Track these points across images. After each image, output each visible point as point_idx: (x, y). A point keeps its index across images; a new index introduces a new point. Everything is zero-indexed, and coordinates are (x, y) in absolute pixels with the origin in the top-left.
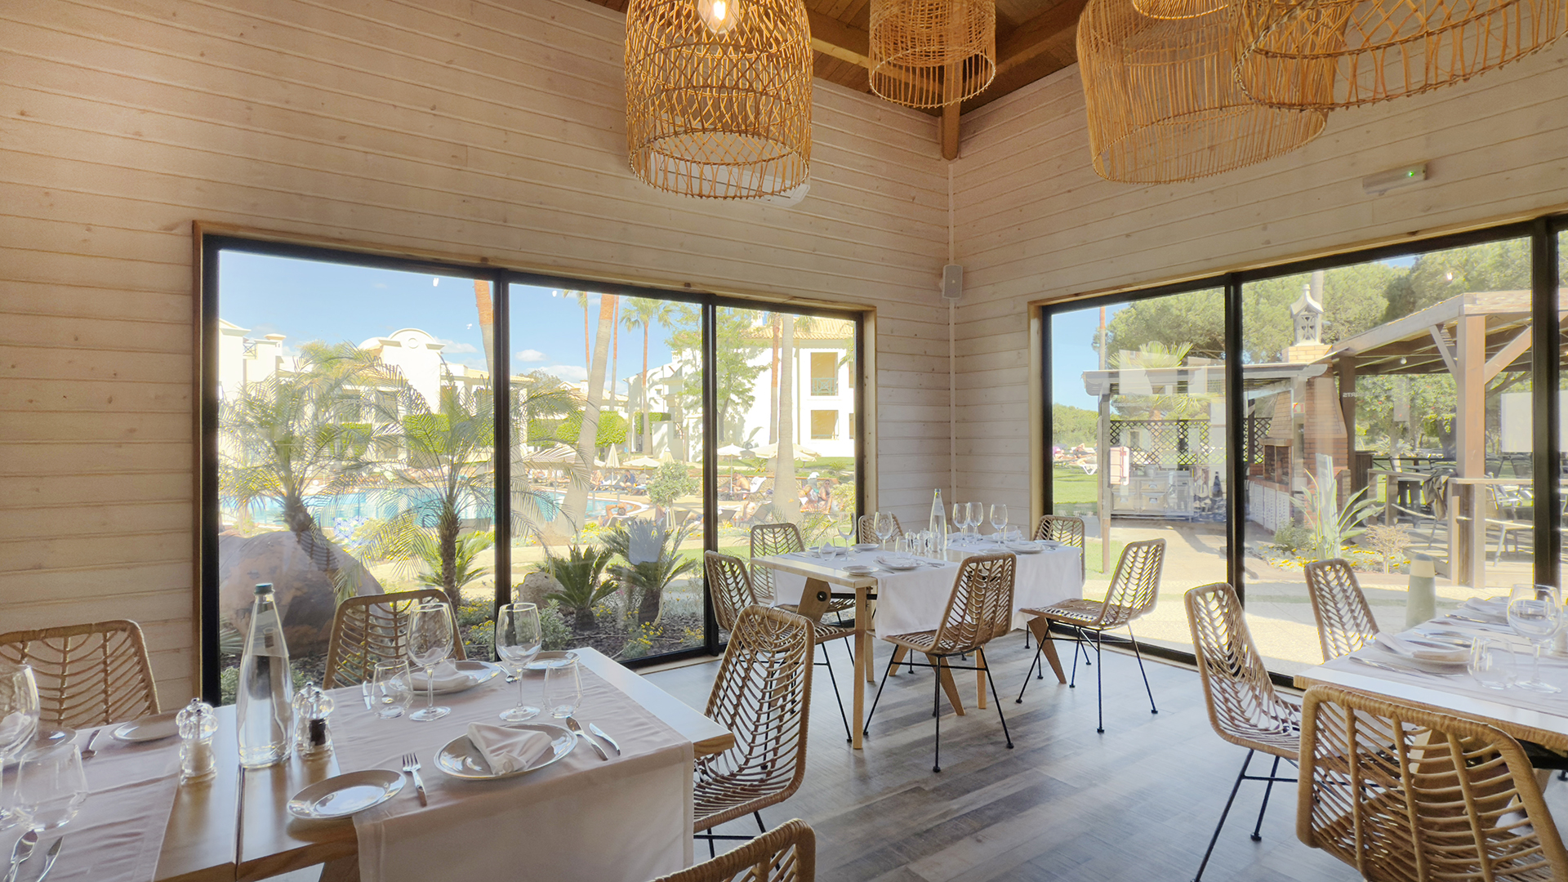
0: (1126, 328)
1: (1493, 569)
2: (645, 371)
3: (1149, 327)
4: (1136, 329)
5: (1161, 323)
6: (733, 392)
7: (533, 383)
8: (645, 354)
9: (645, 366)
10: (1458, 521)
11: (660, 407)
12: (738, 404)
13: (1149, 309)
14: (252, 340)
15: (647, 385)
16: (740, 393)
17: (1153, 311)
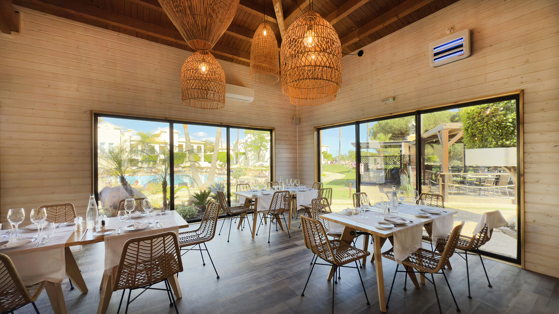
0: (376, 129)
1: (452, 197)
2: (238, 140)
3: (383, 129)
4: (379, 129)
5: (386, 127)
6: (262, 147)
7: (205, 144)
8: (238, 135)
9: (238, 139)
10: (442, 184)
11: (243, 151)
12: (264, 150)
13: (383, 123)
14: (123, 131)
15: (239, 144)
16: (264, 147)
17: (384, 124)
